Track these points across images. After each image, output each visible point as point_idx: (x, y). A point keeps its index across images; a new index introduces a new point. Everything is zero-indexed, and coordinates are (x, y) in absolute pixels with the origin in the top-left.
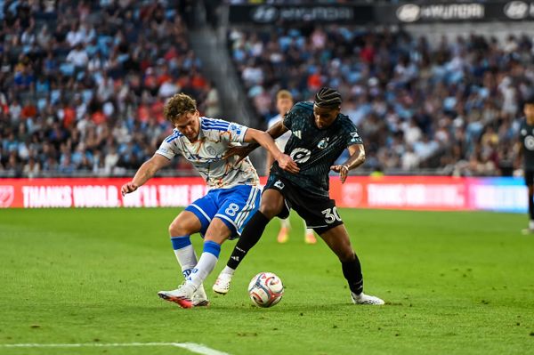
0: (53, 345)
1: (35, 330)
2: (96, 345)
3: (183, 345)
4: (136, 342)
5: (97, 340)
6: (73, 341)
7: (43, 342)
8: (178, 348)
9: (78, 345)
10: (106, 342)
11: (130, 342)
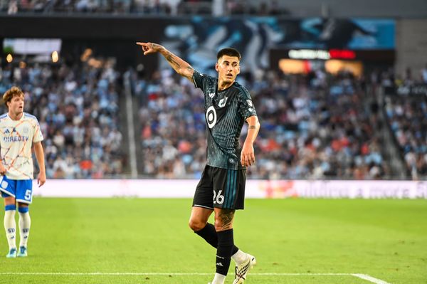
0: (285, 274)
1: (275, 266)
2: (309, 274)
3: (357, 275)
4: (331, 272)
5: (309, 272)
6: (296, 272)
7: (279, 272)
8: (353, 277)
9: (298, 274)
10: (313, 273)
11: (327, 272)
